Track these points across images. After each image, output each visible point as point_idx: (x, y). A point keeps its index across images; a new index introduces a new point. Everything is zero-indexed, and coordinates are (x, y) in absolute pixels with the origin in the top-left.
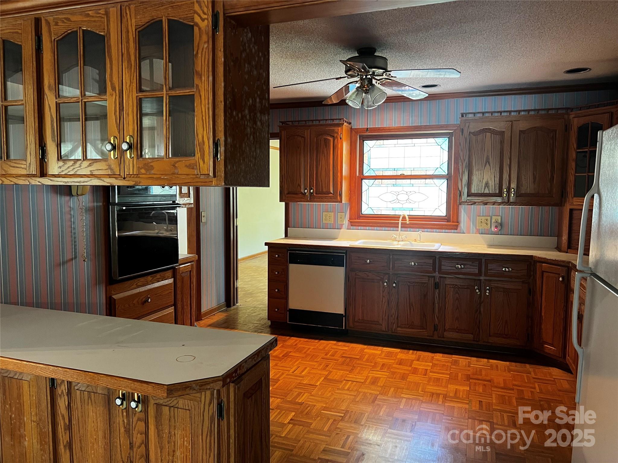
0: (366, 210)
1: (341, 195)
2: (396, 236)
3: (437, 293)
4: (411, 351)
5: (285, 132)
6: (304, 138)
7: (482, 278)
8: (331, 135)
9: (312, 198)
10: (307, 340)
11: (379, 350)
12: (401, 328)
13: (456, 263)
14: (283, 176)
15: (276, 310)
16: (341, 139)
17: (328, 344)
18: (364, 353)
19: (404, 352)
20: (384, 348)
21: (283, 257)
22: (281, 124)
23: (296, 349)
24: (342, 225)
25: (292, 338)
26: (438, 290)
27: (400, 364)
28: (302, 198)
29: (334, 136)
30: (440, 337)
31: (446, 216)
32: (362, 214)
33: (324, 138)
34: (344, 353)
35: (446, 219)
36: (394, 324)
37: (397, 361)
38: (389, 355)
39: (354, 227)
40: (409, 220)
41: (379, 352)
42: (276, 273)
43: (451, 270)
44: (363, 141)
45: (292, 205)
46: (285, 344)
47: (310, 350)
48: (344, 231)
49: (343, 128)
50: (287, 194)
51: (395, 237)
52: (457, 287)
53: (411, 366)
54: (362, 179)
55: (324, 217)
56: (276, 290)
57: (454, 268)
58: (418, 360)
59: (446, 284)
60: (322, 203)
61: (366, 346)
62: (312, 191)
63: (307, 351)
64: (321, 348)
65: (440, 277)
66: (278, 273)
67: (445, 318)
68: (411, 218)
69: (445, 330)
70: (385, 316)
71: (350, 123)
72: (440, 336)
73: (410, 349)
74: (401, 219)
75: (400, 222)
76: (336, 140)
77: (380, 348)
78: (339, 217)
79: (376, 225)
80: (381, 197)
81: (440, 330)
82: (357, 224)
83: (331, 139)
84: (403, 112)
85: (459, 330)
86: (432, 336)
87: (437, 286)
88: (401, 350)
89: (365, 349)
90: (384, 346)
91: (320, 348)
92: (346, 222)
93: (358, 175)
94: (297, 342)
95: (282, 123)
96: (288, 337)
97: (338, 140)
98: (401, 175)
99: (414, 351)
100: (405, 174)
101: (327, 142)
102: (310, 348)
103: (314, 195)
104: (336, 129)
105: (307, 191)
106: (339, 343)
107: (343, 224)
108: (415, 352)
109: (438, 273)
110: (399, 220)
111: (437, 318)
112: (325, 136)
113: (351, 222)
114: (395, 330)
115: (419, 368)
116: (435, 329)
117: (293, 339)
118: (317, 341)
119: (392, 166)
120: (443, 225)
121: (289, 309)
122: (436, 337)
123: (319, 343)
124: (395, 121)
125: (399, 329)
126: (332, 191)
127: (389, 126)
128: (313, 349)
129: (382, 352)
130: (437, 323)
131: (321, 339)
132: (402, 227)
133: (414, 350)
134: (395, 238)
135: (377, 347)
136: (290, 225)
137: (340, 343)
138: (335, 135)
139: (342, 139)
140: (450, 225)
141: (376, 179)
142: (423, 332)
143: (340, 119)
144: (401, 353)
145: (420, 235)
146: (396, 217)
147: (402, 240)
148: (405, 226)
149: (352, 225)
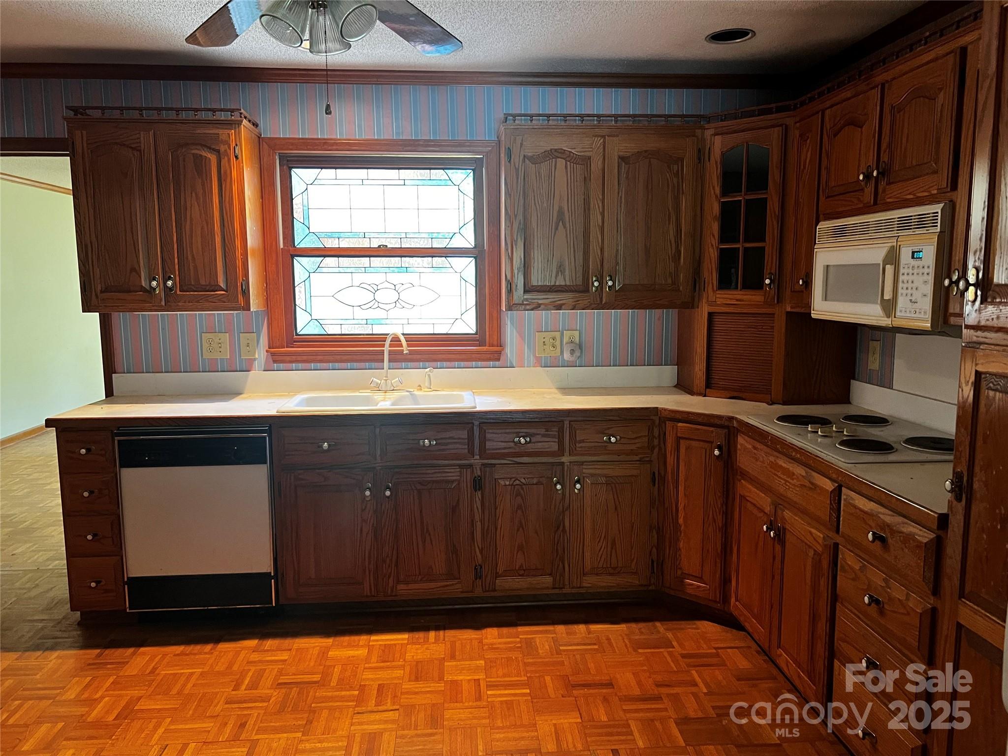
0: (305, 325)
1: (246, 293)
2: (379, 382)
3: (477, 499)
4: (432, 634)
5: (84, 132)
6: (140, 151)
7: (565, 459)
8: (210, 148)
9: (171, 302)
10: (181, 648)
11: (362, 646)
12: (407, 583)
13: (514, 433)
14: (86, 246)
15: (93, 585)
16: (237, 157)
17: (237, 653)
18: (328, 663)
19: (418, 638)
20: (374, 638)
21: (103, 452)
22: (71, 114)
23: (155, 684)
24: (251, 362)
25: (142, 649)
26: (479, 493)
27: (417, 679)
28: (145, 301)
29: (218, 151)
30: (488, 591)
31: (476, 334)
32: (297, 335)
33: (193, 154)
34: (281, 673)
35: (478, 340)
36: (389, 577)
37: (408, 669)
38: (387, 654)
39: (281, 366)
40: (409, 345)
41: (362, 652)
42: (86, 494)
43: (505, 448)
44: (290, 168)
45: (120, 319)
46: (121, 674)
47: (194, 677)
48: (256, 375)
49: (240, 133)
50: (102, 292)
51: (377, 383)
52: (517, 482)
53: (441, 678)
54: (293, 256)
55: (205, 345)
56: (89, 537)
57: (512, 444)
58: (453, 657)
59: (495, 479)
60: (197, 313)
61: (330, 641)
62: (170, 283)
63: (184, 685)
64: (220, 667)
65: (483, 465)
66: (91, 493)
67: (496, 549)
68: (412, 339)
69: (497, 576)
70: (369, 563)
71: (255, 125)
72: (487, 589)
73: (427, 629)
74: (388, 343)
75: (386, 349)
76: (224, 162)
77: (363, 639)
78: (243, 342)
79: (331, 358)
80: (339, 296)
81: (486, 576)
82: (288, 358)
83: (213, 158)
84: (378, 107)
85: (524, 570)
86: (472, 592)
87: (478, 484)
88: (411, 635)
89: (328, 649)
90: (371, 631)
91: (217, 669)
92: (261, 354)
93: (282, 246)
94: (157, 659)
95: (76, 110)
96: (131, 650)
97: (229, 160)
98: (379, 246)
99: (437, 632)
100: (389, 246)
101: (200, 165)
102: (192, 674)
103: (176, 292)
104: (222, 133)
105: (158, 285)
106: (265, 642)
107: (255, 359)
108: (441, 633)
109: (478, 457)
110: (383, 346)
111: (481, 552)
112: (197, 149)
113: (273, 354)
114: (392, 591)
115: (461, 680)
116: (478, 576)
117: (144, 654)
118: (209, 647)
119: (358, 228)
120: (471, 352)
121: (128, 578)
122: (478, 592)
123: (216, 653)
124: (360, 126)
125: (401, 587)
126: (222, 285)
127: (348, 137)
128: (202, 674)
129: (370, 648)
130: (480, 562)
131: (217, 640)
132: (390, 361)
133: (437, 628)
134: (378, 385)
135: (355, 638)
136: (118, 366)
137: (269, 643)
138: (222, 148)
139: (240, 157)
140: (486, 352)
141: (325, 256)
142: (453, 584)
143: (232, 111)
144: (413, 643)
145: (429, 375)
146: (379, 339)
147: (392, 388)
148: (397, 358)
149: (275, 361)
